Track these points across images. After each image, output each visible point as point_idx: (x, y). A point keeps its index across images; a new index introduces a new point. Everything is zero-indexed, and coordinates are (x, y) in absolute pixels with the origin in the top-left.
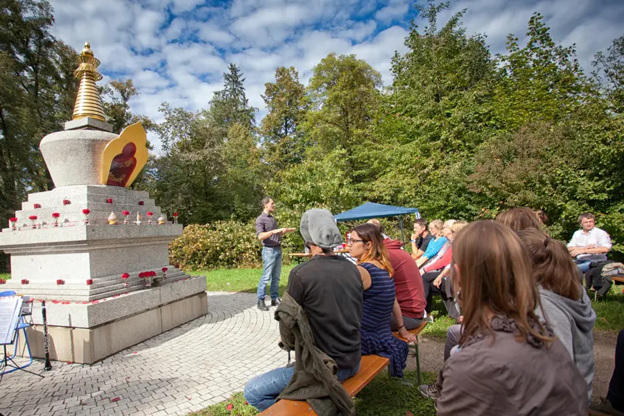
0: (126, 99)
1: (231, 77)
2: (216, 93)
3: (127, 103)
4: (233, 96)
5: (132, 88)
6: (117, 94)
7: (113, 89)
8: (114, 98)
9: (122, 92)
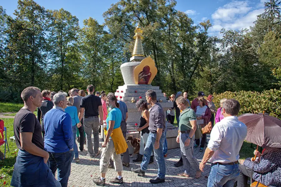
0: (206, 30)
1: (270, 3)
2: (258, 16)
3: (207, 31)
4: (270, 15)
5: (210, 24)
6: (203, 28)
7: (201, 26)
8: (201, 30)
9: (205, 27)
